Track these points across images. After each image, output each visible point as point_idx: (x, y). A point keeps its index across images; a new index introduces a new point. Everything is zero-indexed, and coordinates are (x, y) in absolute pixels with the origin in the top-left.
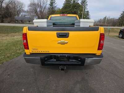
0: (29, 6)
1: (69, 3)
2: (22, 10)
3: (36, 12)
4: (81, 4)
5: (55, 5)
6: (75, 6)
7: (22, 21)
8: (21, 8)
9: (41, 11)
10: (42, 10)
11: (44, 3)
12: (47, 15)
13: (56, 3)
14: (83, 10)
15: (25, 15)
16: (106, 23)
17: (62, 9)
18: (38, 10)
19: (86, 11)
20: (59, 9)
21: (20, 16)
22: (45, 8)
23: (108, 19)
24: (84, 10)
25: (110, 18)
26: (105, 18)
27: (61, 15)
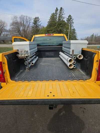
0: (12, 25)
1: (54, 21)
2: (4, 29)
3: (19, 31)
4: (66, 22)
5: (39, 24)
6: (61, 24)
7: (3, 41)
8: (2, 27)
9: (24, 30)
10: (26, 29)
11: (27, 22)
12: (31, 34)
13: (40, 21)
14: (69, 28)
15: (7, 35)
16: (93, 41)
17: (47, 27)
18: (21, 28)
19: (72, 29)
20: (44, 27)
21: (2, 35)
22: (28, 27)
23: (95, 37)
24: (71, 28)
25: (98, 36)
26: (93, 35)
27: (46, 35)
